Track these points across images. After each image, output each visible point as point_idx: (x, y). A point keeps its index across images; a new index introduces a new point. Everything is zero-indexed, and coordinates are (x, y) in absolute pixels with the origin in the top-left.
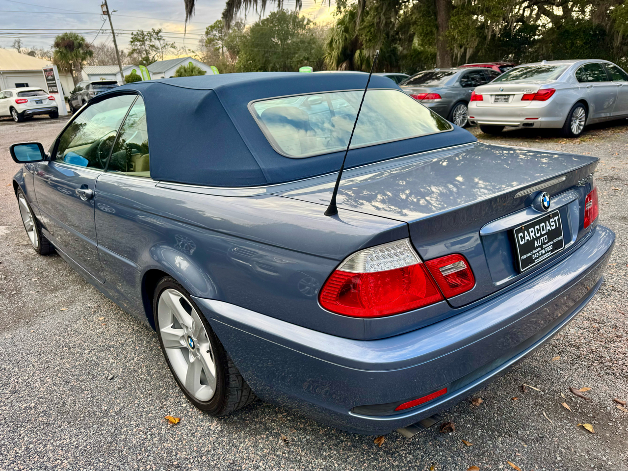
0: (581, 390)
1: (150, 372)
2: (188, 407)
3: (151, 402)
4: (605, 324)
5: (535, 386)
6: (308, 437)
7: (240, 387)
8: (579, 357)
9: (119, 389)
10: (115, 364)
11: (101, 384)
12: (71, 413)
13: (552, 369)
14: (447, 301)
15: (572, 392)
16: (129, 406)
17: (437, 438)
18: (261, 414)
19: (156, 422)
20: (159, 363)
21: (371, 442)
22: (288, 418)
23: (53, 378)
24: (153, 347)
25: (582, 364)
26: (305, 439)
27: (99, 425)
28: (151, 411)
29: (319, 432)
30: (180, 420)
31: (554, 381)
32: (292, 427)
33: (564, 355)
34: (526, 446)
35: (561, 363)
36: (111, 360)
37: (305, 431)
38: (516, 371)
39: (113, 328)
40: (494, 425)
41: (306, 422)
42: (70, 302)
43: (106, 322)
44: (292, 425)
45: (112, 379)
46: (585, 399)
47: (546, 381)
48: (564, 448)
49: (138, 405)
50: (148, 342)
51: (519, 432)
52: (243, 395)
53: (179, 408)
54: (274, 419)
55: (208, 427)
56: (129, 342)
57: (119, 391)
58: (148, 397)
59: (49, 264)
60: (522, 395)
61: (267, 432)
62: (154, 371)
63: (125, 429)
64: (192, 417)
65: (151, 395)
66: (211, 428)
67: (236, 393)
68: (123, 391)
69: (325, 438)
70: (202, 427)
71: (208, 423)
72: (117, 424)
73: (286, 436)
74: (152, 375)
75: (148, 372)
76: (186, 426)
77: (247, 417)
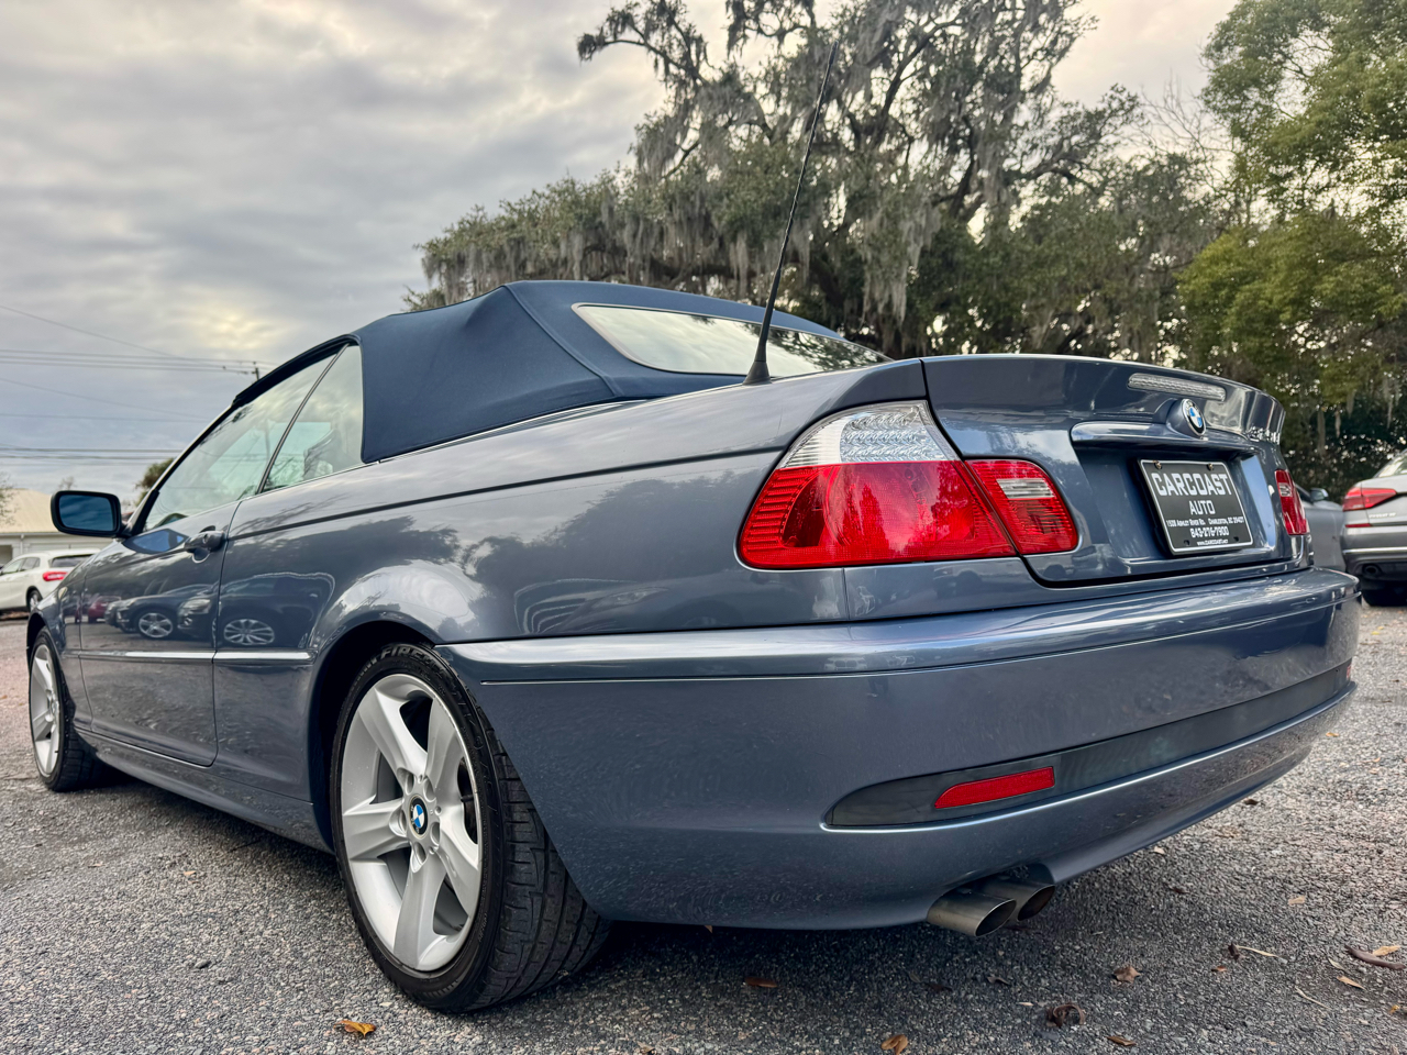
0: (1376, 953)
1: (302, 953)
2: (396, 1007)
3: (300, 1002)
4: (1391, 842)
5: (1263, 948)
6: (709, 1046)
7: (539, 887)
8: (1350, 897)
9: (221, 983)
10: (215, 943)
11: (177, 976)
12: (92, 1027)
13: (1292, 918)
14: (1025, 561)
15: (1355, 957)
16: (244, 1011)
17: (1043, 1034)
18: (585, 1012)
19: (312, 1035)
20: (324, 939)
21: (874, 1047)
22: (655, 1015)
23: (54, 969)
24: (311, 913)
25: (1362, 908)
26: (702, 1049)
27: (163, 1044)
28: (300, 1017)
29: (736, 1036)
30: (375, 1029)
31: (1306, 939)
32: (665, 1030)
33: (1313, 895)
34: (1272, 1044)
35: (1310, 909)
36: (206, 937)
37: (700, 1034)
38: (1207, 924)
39: (215, 886)
40: (1182, 1012)
41: (702, 1020)
42: (116, 855)
43: (198, 880)
44: (665, 1026)
45: (206, 966)
46: (1391, 968)
47: (1284, 940)
48: (1374, 1048)
49: (268, 1008)
50: (297, 907)
51: (1249, 1023)
52: (545, 916)
53: (374, 1009)
54: (618, 1018)
55: (448, 1038)
56: (254, 907)
57: (222, 987)
58: (295, 995)
59: (73, 804)
60: (1236, 964)
61: (603, 1042)
62: (313, 950)
63: (231, 1049)
64: (406, 1023)
65: (303, 990)
66: (456, 1040)
67: (528, 903)
68: (231, 987)
69: (753, 1046)
70: (433, 1040)
71: (448, 1032)
72: (210, 1041)
73: (652, 1045)
74: (307, 958)
75: (297, 954)
76: (390, 1041)
77: (548, 1018)
